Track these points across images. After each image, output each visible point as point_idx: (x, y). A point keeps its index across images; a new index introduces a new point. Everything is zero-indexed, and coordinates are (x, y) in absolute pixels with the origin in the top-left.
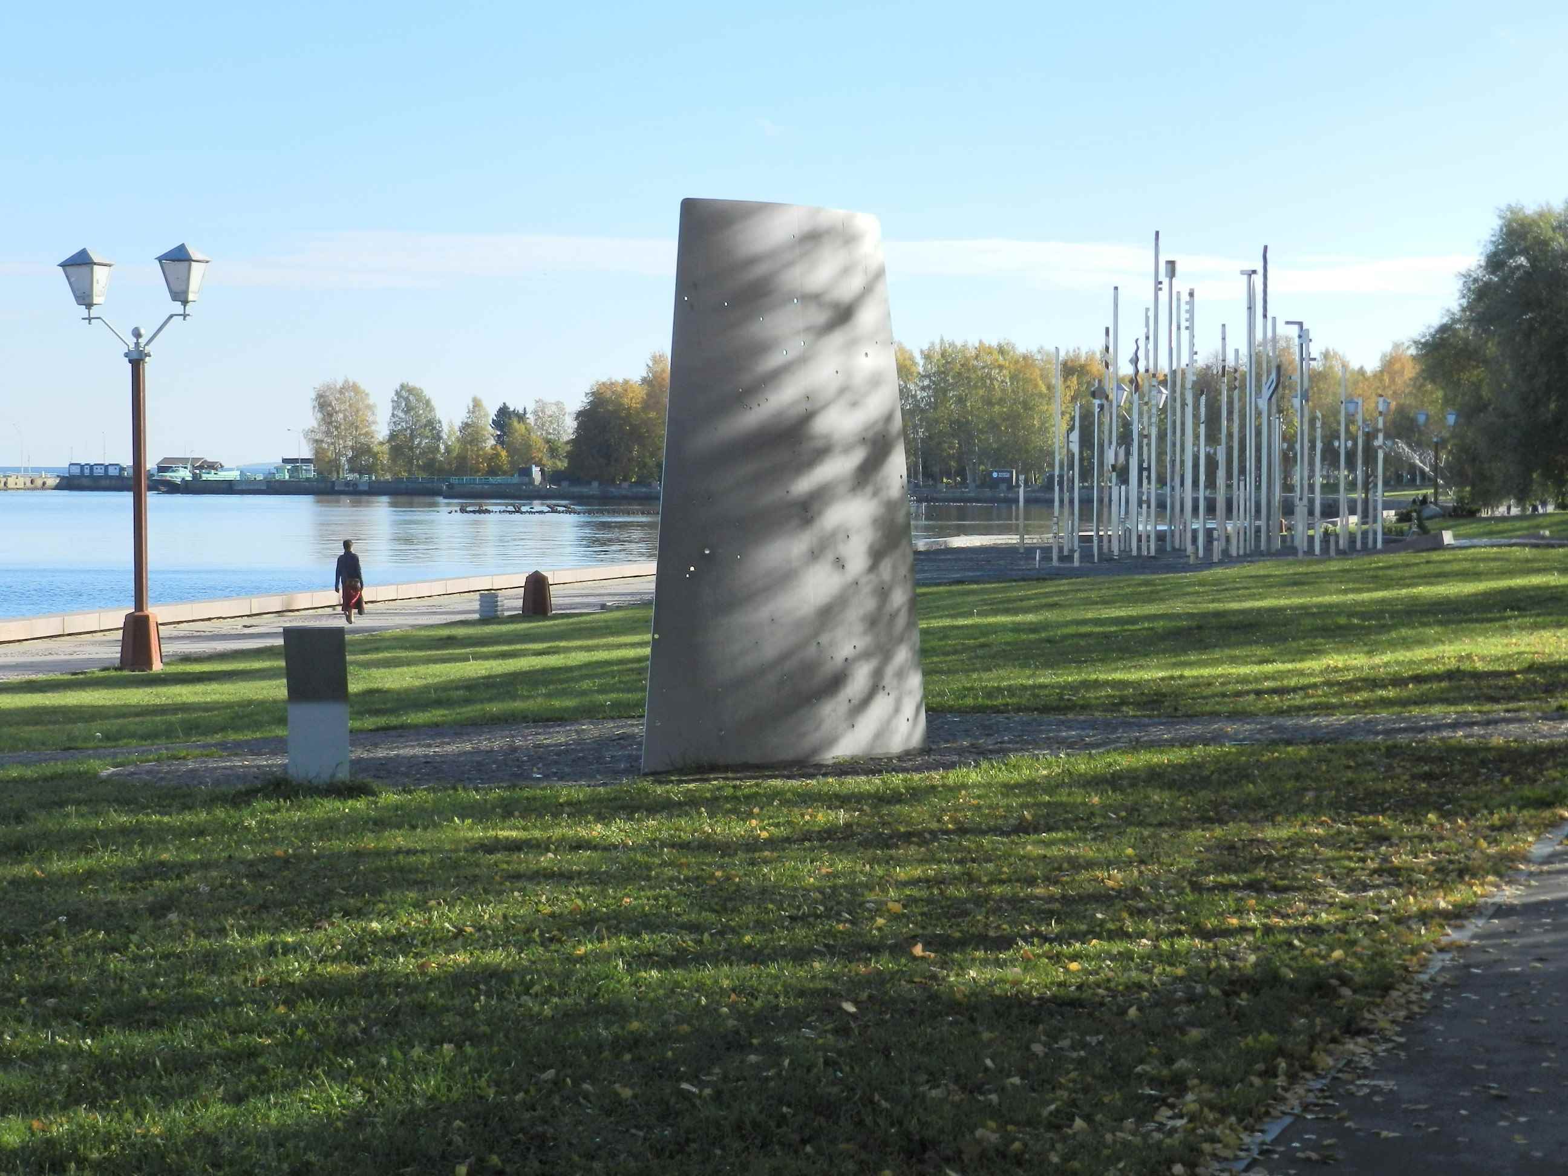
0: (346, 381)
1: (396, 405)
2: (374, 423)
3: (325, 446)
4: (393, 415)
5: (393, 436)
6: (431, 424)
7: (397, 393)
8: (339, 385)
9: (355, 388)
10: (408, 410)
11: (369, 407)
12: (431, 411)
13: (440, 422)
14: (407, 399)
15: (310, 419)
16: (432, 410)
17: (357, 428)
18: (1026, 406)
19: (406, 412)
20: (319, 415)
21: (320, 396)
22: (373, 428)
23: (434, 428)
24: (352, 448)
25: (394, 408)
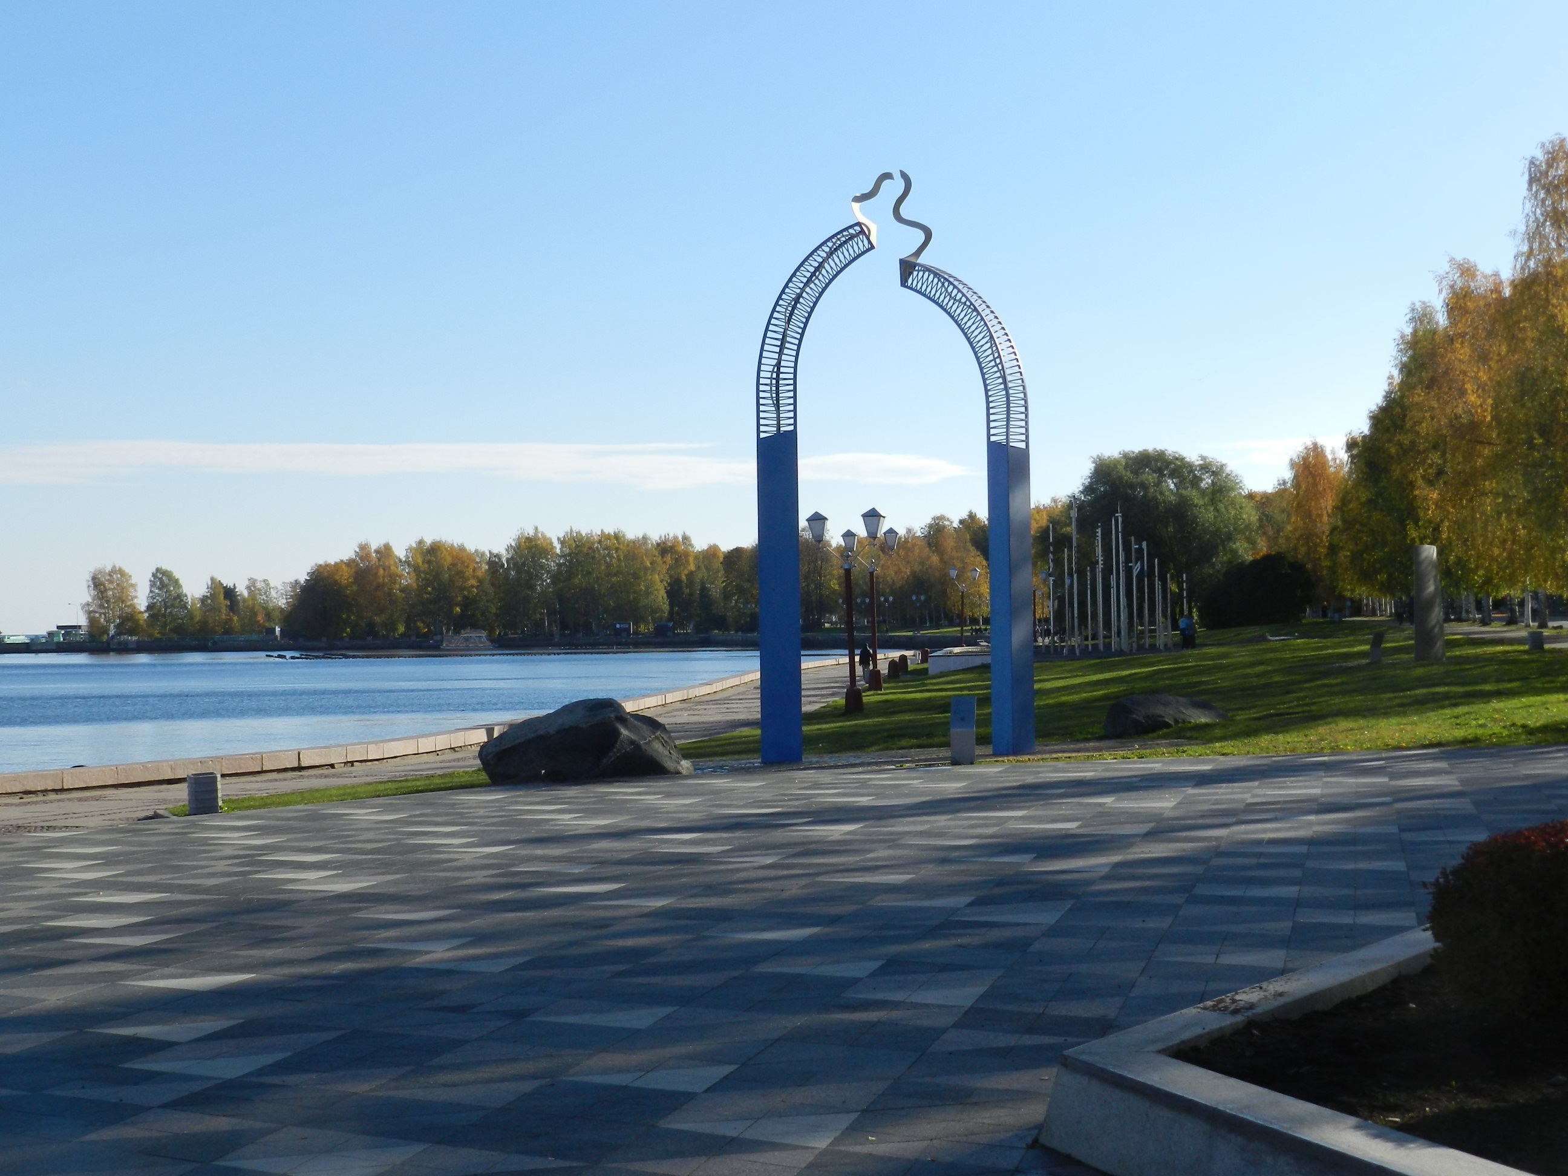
0: (114, 567)
1: (153, 584)
2: (136, 597)
3: (97, 615)
4: (151, 591)
5: (150, 608)
6: (180, 597)
7: (154, 575)
8: (108, 569)
9: (121, 572)
10: (163, 586)
11: (133, 586)
12: (179, 588)
13: (186, 596)
14: (161, 579)
15: (85, 595)
16: (180, 586)
17: (123, 602)
18: (636, 576)
19: (160, 589)
20: (93, 593)
21: (94, 578)
22: (135, 601)
23: (182, 601)
24: (119, 617)
25: (151, 586)
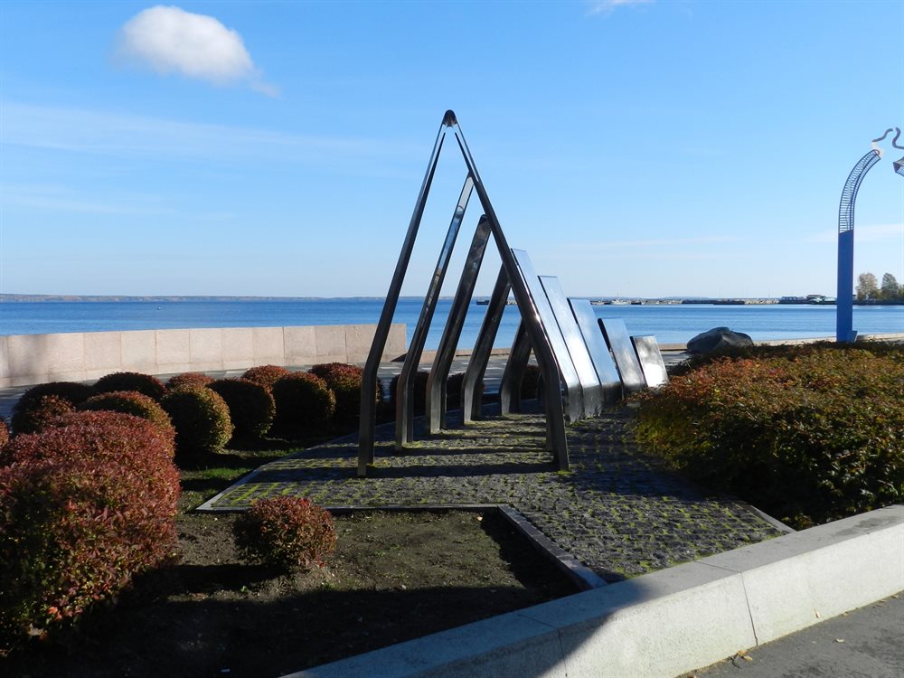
1: (884, 279)
4: (883, 282)
5: (883, 288)
6: (895, 284)
7: (884, 276)
8: (866, 274)
9: (871, 275)
10: (888, 280)
11: (876, 280)
12: (895, 281)
13: (898, 284)
14: (887, 277)
17: (872, 286)
22: (877, 286)
24: (870, 292)
